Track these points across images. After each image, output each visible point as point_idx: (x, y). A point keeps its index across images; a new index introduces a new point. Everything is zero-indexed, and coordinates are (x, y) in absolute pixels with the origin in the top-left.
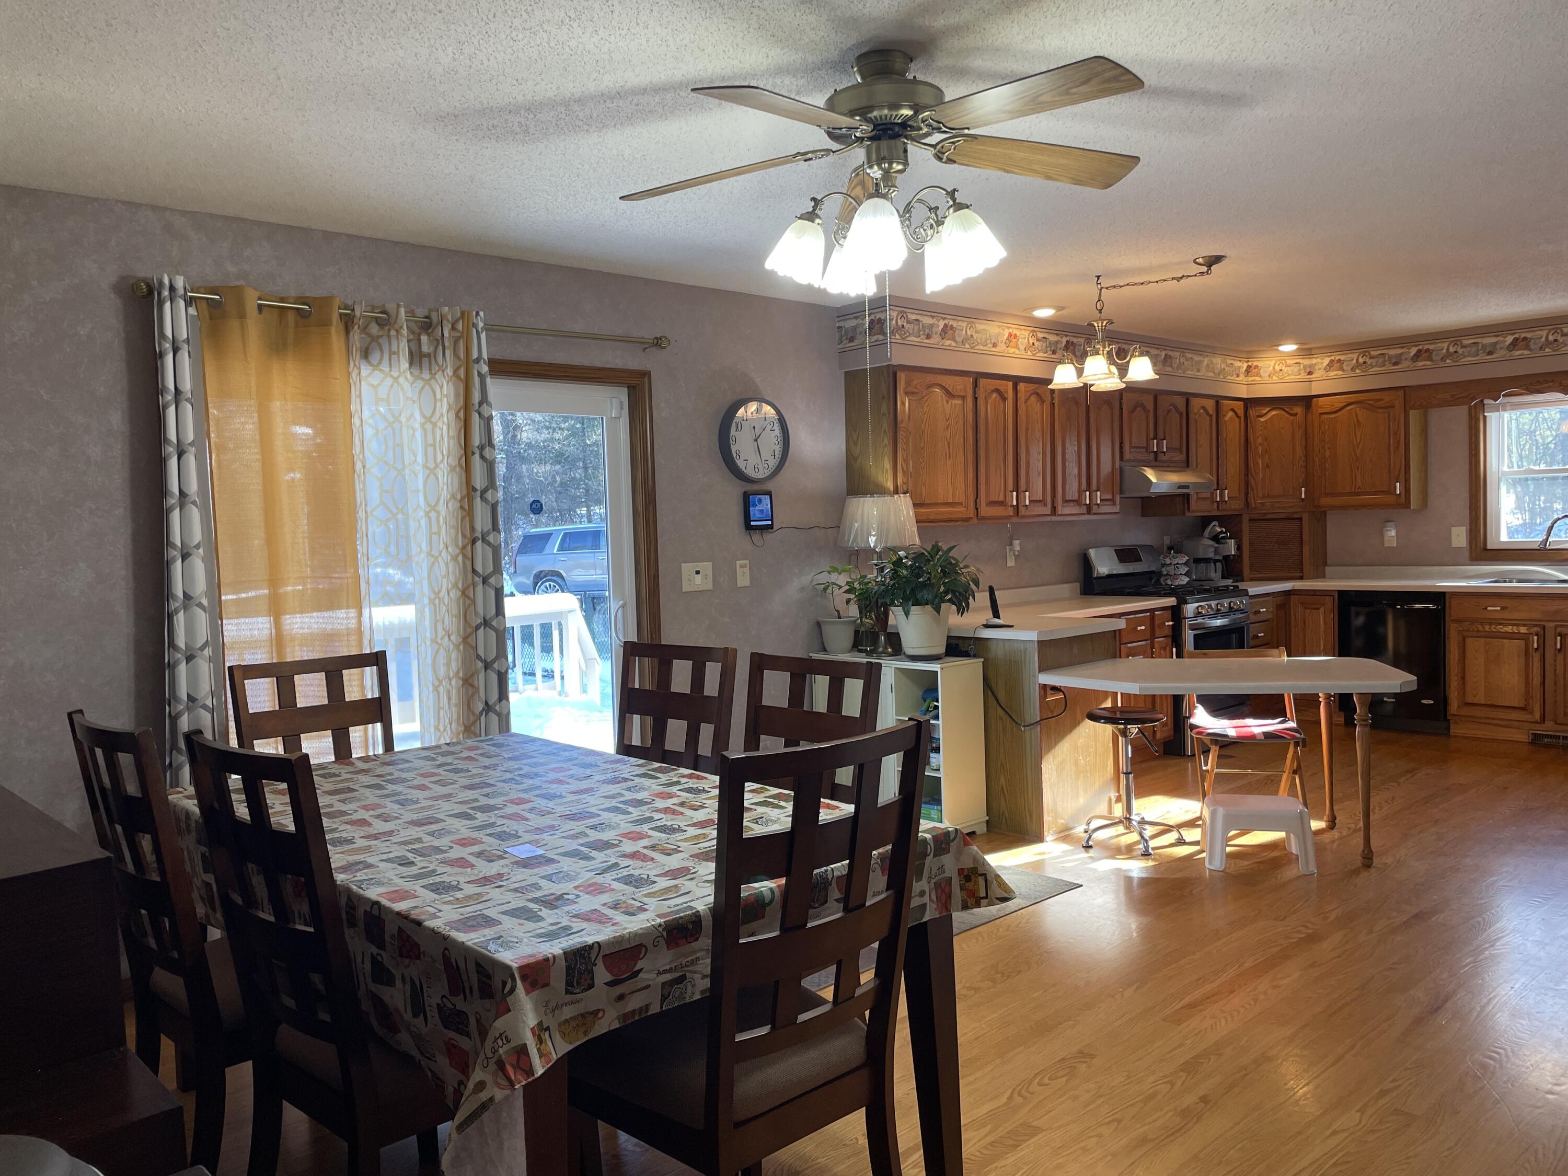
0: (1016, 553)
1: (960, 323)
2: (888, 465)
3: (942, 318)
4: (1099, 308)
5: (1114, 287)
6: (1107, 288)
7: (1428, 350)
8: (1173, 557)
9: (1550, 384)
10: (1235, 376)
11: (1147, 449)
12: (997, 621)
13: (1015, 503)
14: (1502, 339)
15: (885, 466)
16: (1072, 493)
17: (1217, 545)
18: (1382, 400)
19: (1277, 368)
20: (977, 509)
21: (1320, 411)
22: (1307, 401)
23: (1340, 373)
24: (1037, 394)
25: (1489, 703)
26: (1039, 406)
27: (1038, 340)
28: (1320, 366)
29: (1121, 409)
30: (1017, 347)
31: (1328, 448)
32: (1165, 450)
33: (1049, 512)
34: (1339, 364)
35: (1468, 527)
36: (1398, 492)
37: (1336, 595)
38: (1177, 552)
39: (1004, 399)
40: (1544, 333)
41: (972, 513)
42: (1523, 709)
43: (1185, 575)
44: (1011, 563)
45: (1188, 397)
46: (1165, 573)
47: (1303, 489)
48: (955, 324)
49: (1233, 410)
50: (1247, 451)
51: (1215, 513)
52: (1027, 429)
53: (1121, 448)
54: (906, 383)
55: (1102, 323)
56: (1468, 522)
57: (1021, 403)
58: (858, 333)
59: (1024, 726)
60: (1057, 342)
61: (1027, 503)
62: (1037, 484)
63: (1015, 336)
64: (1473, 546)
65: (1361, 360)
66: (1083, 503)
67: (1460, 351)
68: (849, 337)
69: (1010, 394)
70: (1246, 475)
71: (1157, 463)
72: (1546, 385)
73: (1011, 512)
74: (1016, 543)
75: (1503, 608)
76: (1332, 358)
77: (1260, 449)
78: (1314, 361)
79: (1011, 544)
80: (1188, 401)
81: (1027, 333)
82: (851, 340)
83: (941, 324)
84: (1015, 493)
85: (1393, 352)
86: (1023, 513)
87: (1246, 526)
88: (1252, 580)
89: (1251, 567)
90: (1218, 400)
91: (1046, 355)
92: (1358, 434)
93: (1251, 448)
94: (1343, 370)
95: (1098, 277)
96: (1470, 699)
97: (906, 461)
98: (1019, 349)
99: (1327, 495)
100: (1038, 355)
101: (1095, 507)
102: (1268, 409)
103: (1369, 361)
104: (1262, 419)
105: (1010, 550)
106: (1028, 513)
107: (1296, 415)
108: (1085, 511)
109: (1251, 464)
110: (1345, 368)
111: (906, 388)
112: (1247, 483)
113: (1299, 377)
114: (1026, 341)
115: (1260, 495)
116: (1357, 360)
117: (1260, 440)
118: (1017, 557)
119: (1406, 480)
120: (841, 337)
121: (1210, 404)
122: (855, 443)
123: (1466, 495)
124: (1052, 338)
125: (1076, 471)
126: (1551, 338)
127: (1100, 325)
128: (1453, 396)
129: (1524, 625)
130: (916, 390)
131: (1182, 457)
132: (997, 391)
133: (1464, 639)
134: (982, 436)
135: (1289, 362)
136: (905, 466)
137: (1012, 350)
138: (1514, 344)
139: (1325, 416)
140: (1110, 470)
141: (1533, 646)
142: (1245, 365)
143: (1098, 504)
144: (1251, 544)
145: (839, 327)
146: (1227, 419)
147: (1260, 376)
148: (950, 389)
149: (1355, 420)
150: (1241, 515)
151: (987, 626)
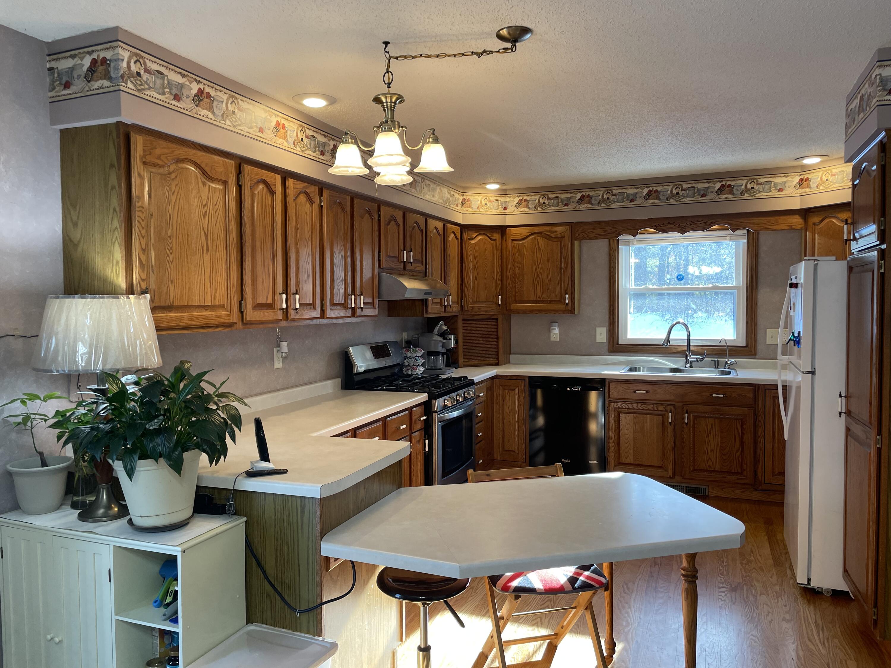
0: (284, 355)
1: (219, 93)
2: (118, 254)
3: (195, 80)
4: (387, 82)
5: (405, 57)
6: (397, 58)
7: (589, 196)
8: (413, 351)
9: (672, 226)
10: (455, 205)
11: (399, 258)
12: (264, 465)
13: (284, 306)
14: (641, 191)
15: (115, 257)
16: (339, 298)
17: (444, 341)
18: (556, 232)
19: (483, 203)
20: (242, 313)
21: (512, 238)
22: (502, 230)
23: (526, 209)
24: (306, 193)
25: (637, 463)
26: (308, 206)
27: (307, 137)
28: (512, 204)
29: (379, 220)
30: (285, 138)
31: (517, 266)
32: (412, 261)
33: (319, 316)
34: (526, 203)
35: (608, 328)
36: (567, 301)
37: (527, 380)
38: (416, 346)
39: (272, 193)
40: (670, 188)
41: (235, 318)
42: (660, 467)
43: (421, 365)
44: (278, 364)
45: (427, 216)
46: (406, 364)
47: (500, 297)
48: (213, 93)
49: (454, 232)
50: (462, 266)
51: (443, 315)
52: (297, 229)
53: (379, 256)
54: (144, 151)
55: (391, 99)
56: (607, 324)
57: (290, 199)
58: (75, 76)
59: (301, 612)
60: (325, 144)
61: (297, 306)
62: (307, 286)
63: (284, 127)
64: (611, 342)
65: (541, 201)
66: (349, 306)
67: (611, 198)
68: (64, 82)
69: (278, 189)
70: (462, 285)
71: (406, 272)
72: (669, 226)
73: (280, 315)
74: (284, 345)
75: (647, 392)
76: (521, 198)
77: (471, 265)
78: (508, 199)
79: (279, 346)
80: (426, 221)
81: (296, 127)
82: (67, 85)
83: (195, 88)
84: (284, 296)
85: (564, 196)
86: (293, 317)
87: (460, 324)
88: (465, 366)
89: (465, 356)
90: (446, 222)
91: (314, 154)
92: (539, 256)
93: (465, 263)
94: (529, 208)
95: (386, 43)
96: (623, 460)
97: (145, 250)
98: (287, 141)
99: (516, 302)
100: (307, 152)
101: (359, 311)
102: (476, 234)
103: (547, 202)
104: (473, 242)
105: (278, 351)
106: (298, 317)
107: (495, 240)
108: (350, 314)
109: (465, 276)
110: (530, 206)
111: (144, 156)
112: (462, 291)
113: (498, 211)
114: (295, 134)
115: (471, 301)
116: (539, 201)
117: (471, 258)
118: (284, 359)
119: (572, 293)
120: (53, 81)
121: (440, 225)
122: (75, 224)
123: (606, 304)
124: (321, 139)
125: (342, 275)
126: (674, 192)
127: (389, 100)
128: (605, 231)
129: (662, 404)
130: (160, 163)
131: (421, 268)
132: (264, 182)
133: (619, 414)
134: (247, 229)
135: (491, 198)
136: (143, 258)
137: (280, 141)
138: (649, 195)
139: (516, 242)
140: (371, 275)
141: (668, 420)
142: (461, 198)
143: (361, 308)
144: (464, 338)
145: (50, 69)
146: (450, 239)
147: (472, 208)
148: (207, 169)
149: (537, 247)
150: (457, 316)
151: (252, 474)
